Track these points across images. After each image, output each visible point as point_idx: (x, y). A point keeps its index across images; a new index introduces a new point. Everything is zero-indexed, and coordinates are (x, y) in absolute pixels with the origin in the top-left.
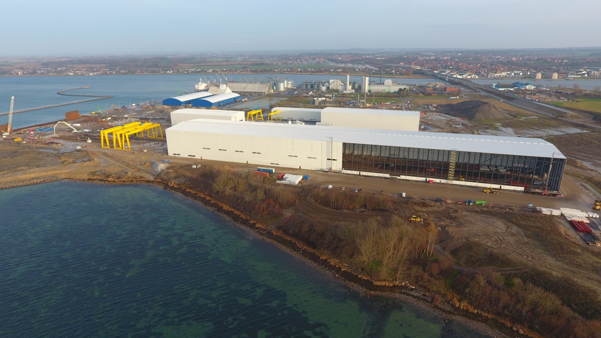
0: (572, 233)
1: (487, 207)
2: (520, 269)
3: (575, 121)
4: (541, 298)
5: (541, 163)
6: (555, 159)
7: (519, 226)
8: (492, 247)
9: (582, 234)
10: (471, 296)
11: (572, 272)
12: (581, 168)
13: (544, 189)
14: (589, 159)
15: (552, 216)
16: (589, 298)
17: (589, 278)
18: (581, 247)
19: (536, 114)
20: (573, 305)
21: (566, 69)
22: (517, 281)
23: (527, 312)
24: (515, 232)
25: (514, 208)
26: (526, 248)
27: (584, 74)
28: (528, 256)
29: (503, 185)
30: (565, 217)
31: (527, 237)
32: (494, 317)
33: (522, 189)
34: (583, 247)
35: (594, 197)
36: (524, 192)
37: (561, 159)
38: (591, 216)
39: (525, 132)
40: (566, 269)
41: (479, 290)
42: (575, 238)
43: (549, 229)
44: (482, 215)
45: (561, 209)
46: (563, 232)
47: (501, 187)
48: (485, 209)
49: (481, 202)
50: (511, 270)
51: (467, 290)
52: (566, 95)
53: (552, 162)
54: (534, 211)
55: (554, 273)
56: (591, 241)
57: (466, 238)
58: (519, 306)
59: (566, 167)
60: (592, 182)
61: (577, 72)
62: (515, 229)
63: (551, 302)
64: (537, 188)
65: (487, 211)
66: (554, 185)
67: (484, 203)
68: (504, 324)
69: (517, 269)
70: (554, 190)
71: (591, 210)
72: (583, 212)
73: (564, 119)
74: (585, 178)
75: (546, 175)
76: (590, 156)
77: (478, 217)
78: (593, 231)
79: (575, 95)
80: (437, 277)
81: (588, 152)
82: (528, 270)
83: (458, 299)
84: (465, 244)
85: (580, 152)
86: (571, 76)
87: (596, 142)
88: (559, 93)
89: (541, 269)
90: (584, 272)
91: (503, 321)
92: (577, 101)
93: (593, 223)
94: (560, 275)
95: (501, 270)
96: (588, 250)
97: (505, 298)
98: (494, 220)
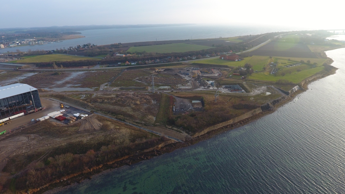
0: (59, 123)
1: (8, 133)
2: (48, 153)
3: (28, 69)
4: (64, 159)
5: (26, 96)
6: (32, 92)
7: (33, 133)
8: (27, 152)
9: (63, 121)
10: (32, 184)
11: (69, 139)
12: (45, 91)
13: (34, 109)
14: (46, 87)
15: (46, 120)
16: (81, 145)
17: (77, 137)
18: (66, 127)
19: (4, 70)
20: (78, 152)
21: (6, 42)
22: (50, 159)
23: (62, 169)
24: (34, 137)
25: (24, 126)
26: (44, 141)
27: (18, 43)
28: (47, 145)
29: (11, 116)
30: (52, 118)
31: (41, 136)
32: (49, 184)
33: (23, 114)
35: (58, 103)
36: (25, 115)
37: (35, 91)
38: (62, 112)
40: (66, 139)
41: (34, 177)
42: (61, 124)
43: (49, 126)
44: (8, 139)
45: (48, 114)
46: (55, 125)
47: (9, 118)
48: (8, 135)
49: (2, 133)
50: (43, 156)
51: (27, 183)
52: (15, 56)
54: (36, 122)
55: (63, 144)
56: (68, 122)
57: (7, 158)
58: (58, 169)
59: (40, 94)
60: (53, 96)
61: (13, 42)
62: (32, 136)
63: (69, 157)
64: (31, 110)
65: (10, 135)
66: (38, 104)
67: (5, 132)
68: (56, 183)
69: (46, 154)
70: (39, 107)
71: (60, 109)
72: (58, 111)
73: (21, 69)
74: (49, 96)
75: (31, 102)
76: (46, 85)
77: (7, 142)
78: (66, 117)
79: (20, 55)
81: (44, 83)
82: (51, 151)
83: (25, 192)
84: (9, 161)
85: (40, 84)
86: (11, 45)
87: (44, 77)
88: (11, 56)
89: (57, 146)
90: (73, 136)
92: (23, 59)
93: (64, 114)
94: (66, 144)
95: (38, 160)
96: (68, 127)
97: (49, 171)
98: (18, 138)
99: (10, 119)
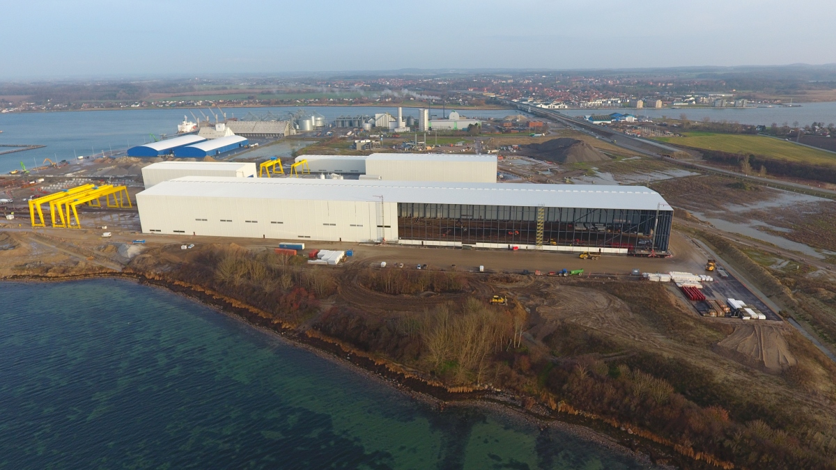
0: (683, 302)
1: (585, 277)
2: (626, 354)
3: (683, 161)
4: (651, 387)
5: (645, 218)
6: (661, 212)
7: (623, 298)
8: (593, 329)
9: (694, 303)
10: (570, 394)
11: (685, 351)
12: (692, 220)
13: (651, 250)
14: (700, 209)
15: (660, 283)
16: (704, 380)
17: (704, 357)
18: (694, 319)
19: (638, 154)
20: (687, 392)
21: (671, 95)
22: (623, 368)
23: (636, 407)
24: (619, 307)
25: (616, 276)
26: (632, 326)
27: (692, 101)
28: (634, 336)
29: (603, 247)
30: (675, 283)
31: (633, 312)
32: (598, 417)
33: (625, 251)
34: (696, 319)
35: (707, 256)
36: (628, 255)
37: (667, 211)
38: (704, 279)
39: (627, 177)
40: (678, 348)
41: (579, 384)
42: (688, 308)
43: (657, 300)
44: (579, 288)
45: (671, 273)
46: (673, 303)
47: (600, 250)
48: (582, 280)
49: (577, 272)
50: (616, 356)
51: (565, 387)
52: (672, 129)
53: (657, 215)
54: (640, 278)
55: (665, 354)
56: (705, 311)
57: (560, 320)
58: (627, 400)
59: (675, 220)
60: (704, 237)
61: (684, 99)
62: (618, 303)
63: (662, 390)
64: (643, 249)
65: (585, 283)
66: (661, 244)
67: (581, 272)
68: (610, 424)
69: (623, 354)
70: (662, 250)
71: (704, 272)
72: (694, 275)
73: (670, 158)
74: (696, 232)
75: (652, 232)
76: (701, 205)
77: (575, 291)
78: (707, 298)
79: (682, 128)
80: (528, 373)
81: (699, 200)
82: (635, 353)
83: (554, 400)
84: (561, 328)
85: (689, 200)
86: (677, 104)
87: (707, 186)
88: (664, 126)
89: (650, 351)
90: (698, 349)
91: (609, 421)
92: (685, 136)
93: (707, 288)
94: (671, 357)
95: (604, 357)
96: (700, 322)
97: (610, 391)
98: (594, 294)
99: (600, 253)
